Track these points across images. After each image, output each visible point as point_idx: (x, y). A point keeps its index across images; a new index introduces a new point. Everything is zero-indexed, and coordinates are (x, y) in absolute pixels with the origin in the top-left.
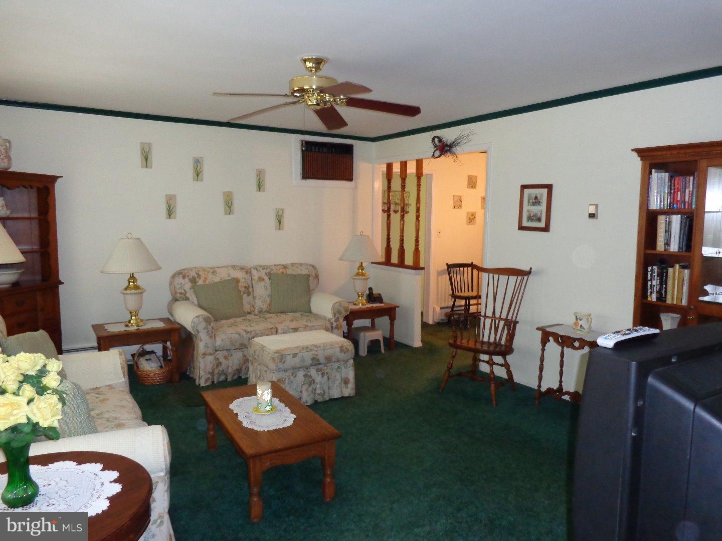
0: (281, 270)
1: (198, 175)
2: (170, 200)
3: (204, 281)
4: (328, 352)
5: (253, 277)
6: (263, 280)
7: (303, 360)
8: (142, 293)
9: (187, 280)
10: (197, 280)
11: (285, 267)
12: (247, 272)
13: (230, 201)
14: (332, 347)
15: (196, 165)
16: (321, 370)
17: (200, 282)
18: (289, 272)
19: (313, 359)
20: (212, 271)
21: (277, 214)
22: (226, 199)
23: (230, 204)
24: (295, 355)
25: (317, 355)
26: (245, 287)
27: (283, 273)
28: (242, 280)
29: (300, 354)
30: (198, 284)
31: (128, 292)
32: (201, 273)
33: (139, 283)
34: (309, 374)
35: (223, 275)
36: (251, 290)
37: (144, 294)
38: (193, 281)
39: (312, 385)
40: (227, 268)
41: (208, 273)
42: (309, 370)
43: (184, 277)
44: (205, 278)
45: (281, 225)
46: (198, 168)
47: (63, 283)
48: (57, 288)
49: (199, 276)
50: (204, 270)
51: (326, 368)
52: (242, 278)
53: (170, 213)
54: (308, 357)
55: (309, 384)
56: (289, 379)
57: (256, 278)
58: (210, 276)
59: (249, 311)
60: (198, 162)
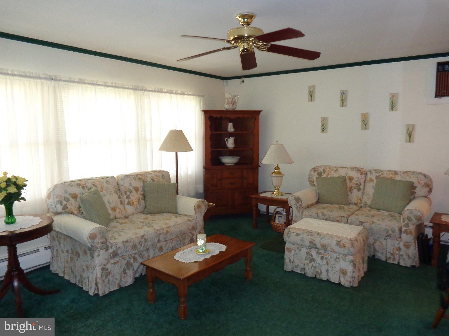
0: (391, 176)
1: (343, 103)
2: (324, 121)
3: (327, 175)
4: (325, 241)
5: (367, 178)
6: (373, 181)
7: (302, 240)
8: (283, 176)
9: (316, 173)
10: (323, 174)
11: (396, 173)
12: (361, 174)
13: (366, 120)
14: (331, 239)
15: (342, 96)
16: (320, 254)
17: (324, 176)
18: (398, 178)
19: (311, 242)
20: (335, 169)
21: (408, 129)
22: (363, 119)
23: (366, 122)
24: (297, 235)
25: (314, 240)
26: (357, 184)
27: (391, 177)
28: (355, 179)
29: (301, 235)
30: (322, 177)
31: (273, 175)
32: (327, 170)
33: (281, 171)
34: (311, 253)
35: (342, 173)
36: (362, 187)
37: (284, 178)
38: (320, 174)
39: (312, 262)
40: (348, 168)
41: (332, 170)
42: (311, 250)
43: (315, 171)
44: (328, 174)
45: (411, 138)
46: (344, 98)
47: (260, 167)
48: (258, 169)
49: (324, 171)
50: (330, 168)
51: (325, 254)
52: (356, 177)
53: (323, 129)
54: (307, 239)
55: (310, 261)
56: (295, 251)
57: (368, 179)
58: (333, 172)
59: (356, 202)
60: (343, 93)
